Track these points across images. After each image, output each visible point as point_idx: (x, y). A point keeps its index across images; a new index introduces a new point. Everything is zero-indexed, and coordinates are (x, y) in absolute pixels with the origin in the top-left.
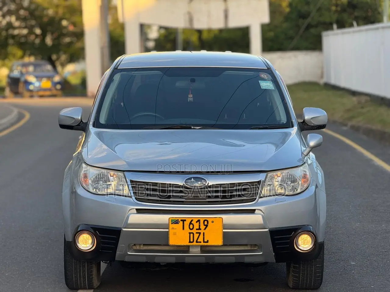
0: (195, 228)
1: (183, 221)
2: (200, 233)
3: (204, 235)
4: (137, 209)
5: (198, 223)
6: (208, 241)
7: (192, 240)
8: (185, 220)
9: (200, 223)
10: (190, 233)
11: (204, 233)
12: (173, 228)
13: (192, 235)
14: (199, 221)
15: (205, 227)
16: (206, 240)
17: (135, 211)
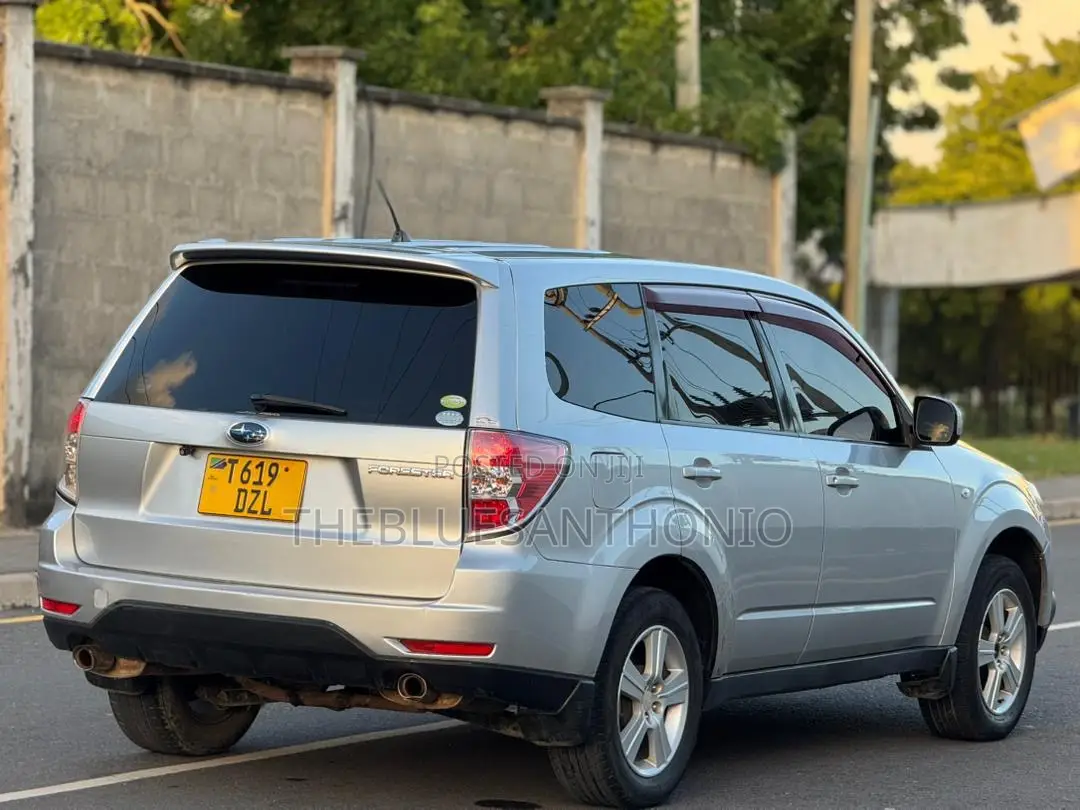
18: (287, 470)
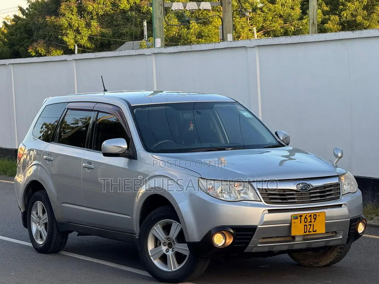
0: (308, 221)
1: (301, 216)
2: (311, 225)
3: (313, 226)
4: (268, 210)
5: (310, 217)
6: (316, 230)
7: (306, 231)
8: (302, 216)
9: (311, 217)
10: (305, 225)
11: (313, 225)
12: (294, 223)
13: (306, 226)
14: (311, 215)
15: (314, 220)
16: (314, 230)
17: (267, 212)
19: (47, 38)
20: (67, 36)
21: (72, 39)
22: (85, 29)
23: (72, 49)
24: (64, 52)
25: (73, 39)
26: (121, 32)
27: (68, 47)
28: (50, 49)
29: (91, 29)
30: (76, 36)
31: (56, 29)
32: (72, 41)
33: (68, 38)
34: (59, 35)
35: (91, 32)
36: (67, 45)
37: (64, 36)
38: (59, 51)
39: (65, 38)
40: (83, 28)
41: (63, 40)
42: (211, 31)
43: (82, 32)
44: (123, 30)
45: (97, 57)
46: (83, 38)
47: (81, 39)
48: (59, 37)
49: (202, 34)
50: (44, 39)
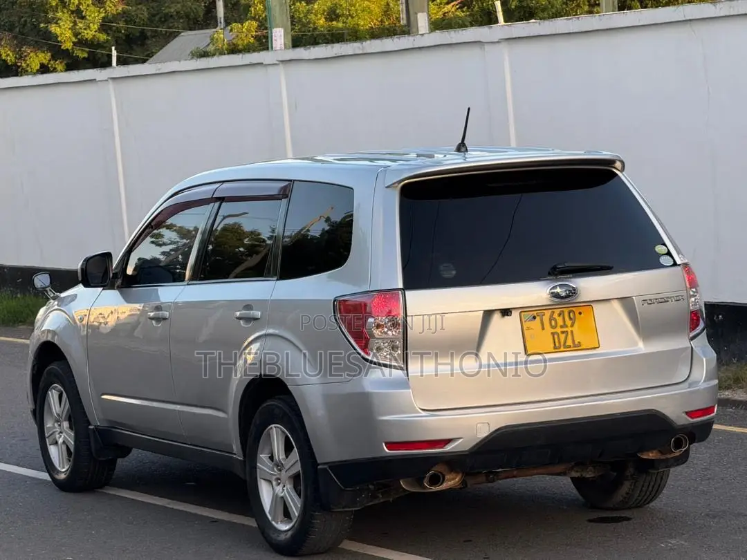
18: (580, 313)
19: (17, 29)
20: (56, 23)
21: (67, 29)
22: (92, 8)
23: (67, 49)
24: (52, 56)
25: (69, 29)
26: (167, 11)
27: (61, 46)
28: (25, 51)
29: (105, 9)
30: (75, 24)
31: (33, 10)
32: (69, 34)
33: (60, 27)
34: (41, 23)
35: (105, 13)
36: (58, 42)
37: (50, 23)
38: (43, 55)
39: (53, 28)
40: (88, 6)
41: (50, 32)
42: (354, 6)
43: (88, 13)
44: (170, 8)
45: (160, 72)
46: (89, 27)
47: (85, 29)
48: (42, 25)
49: (338, 11)
50: (11, 30)
